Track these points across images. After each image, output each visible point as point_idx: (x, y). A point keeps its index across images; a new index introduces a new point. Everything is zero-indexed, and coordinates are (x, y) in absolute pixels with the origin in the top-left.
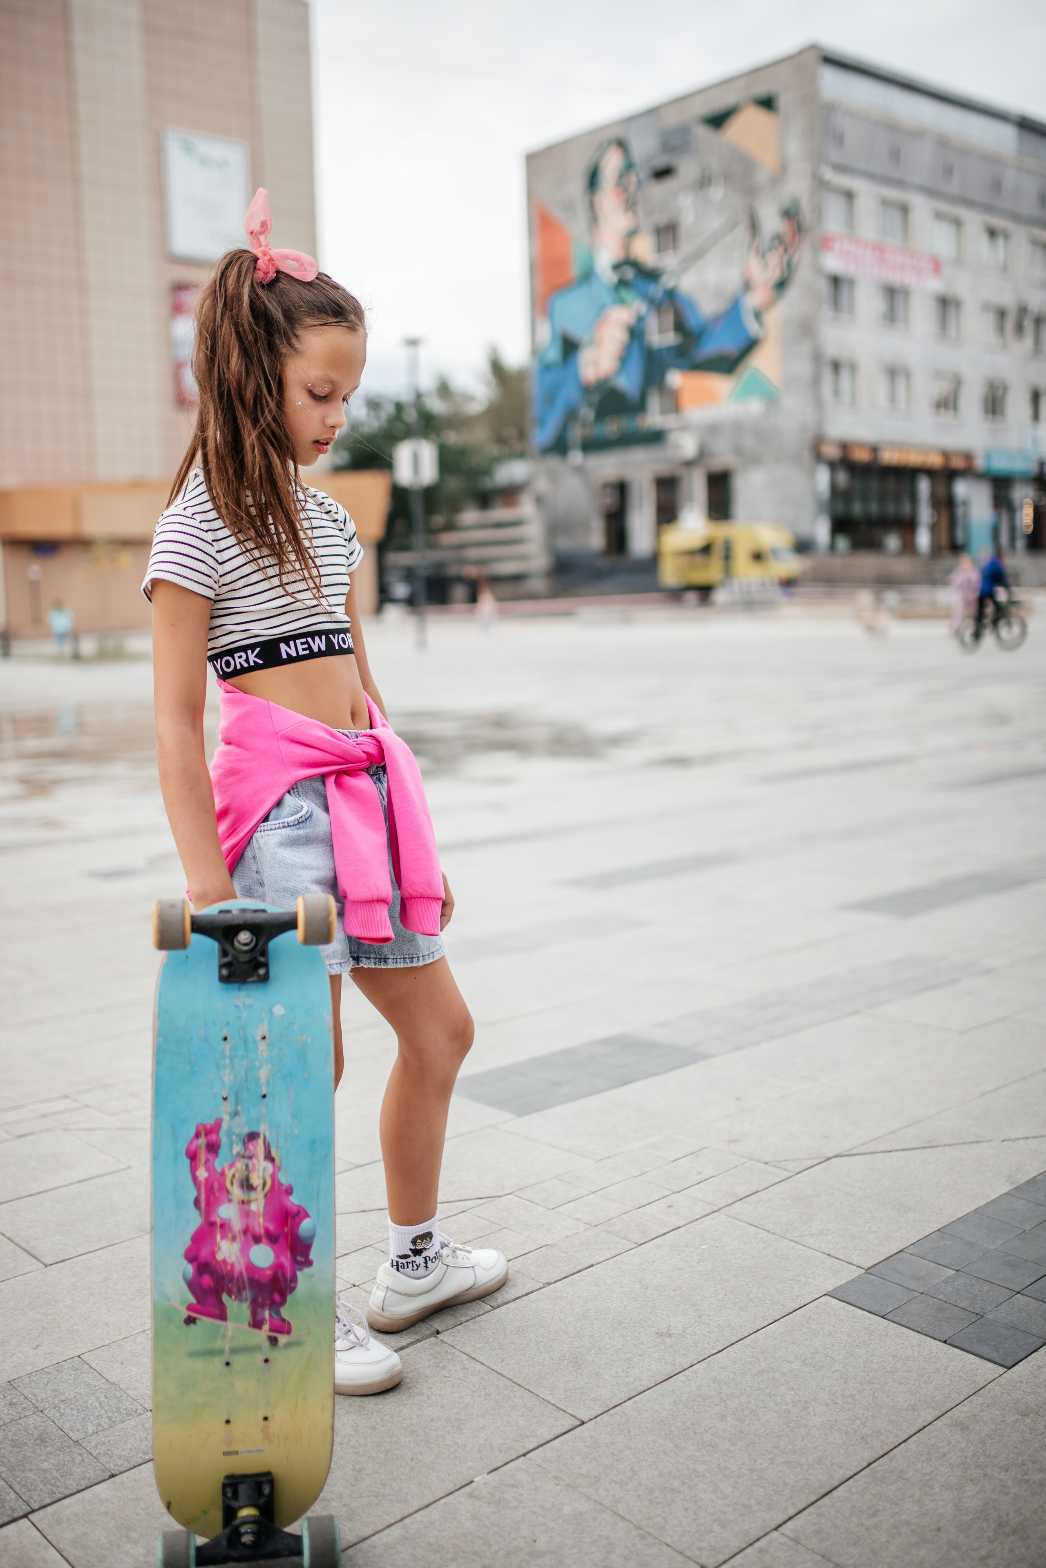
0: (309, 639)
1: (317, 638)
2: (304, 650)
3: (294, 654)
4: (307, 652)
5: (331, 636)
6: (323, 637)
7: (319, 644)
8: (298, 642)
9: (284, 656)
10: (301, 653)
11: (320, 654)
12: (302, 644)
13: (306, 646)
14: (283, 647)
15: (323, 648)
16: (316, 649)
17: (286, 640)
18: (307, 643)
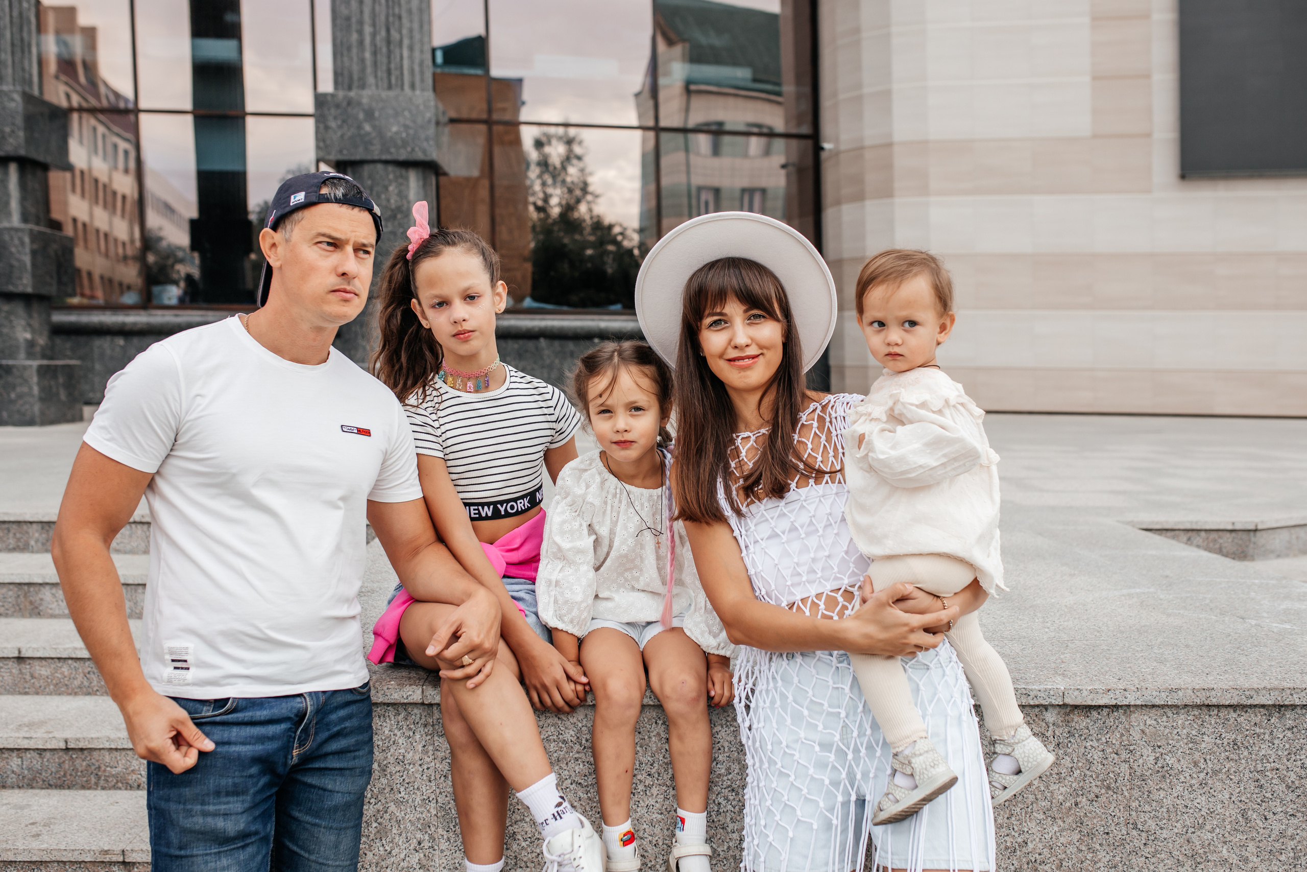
0: (480, 508)
1: (486, 508)
2: (475, 514)
4: (477, 516)
5: (499, 506)
6: (492, 507)
8: (472, 508)
11: (487, 518)
12: (474, 510)
13: (477, 512)
15: (490, 514)
16: (484, 515)
18: (478, 509)
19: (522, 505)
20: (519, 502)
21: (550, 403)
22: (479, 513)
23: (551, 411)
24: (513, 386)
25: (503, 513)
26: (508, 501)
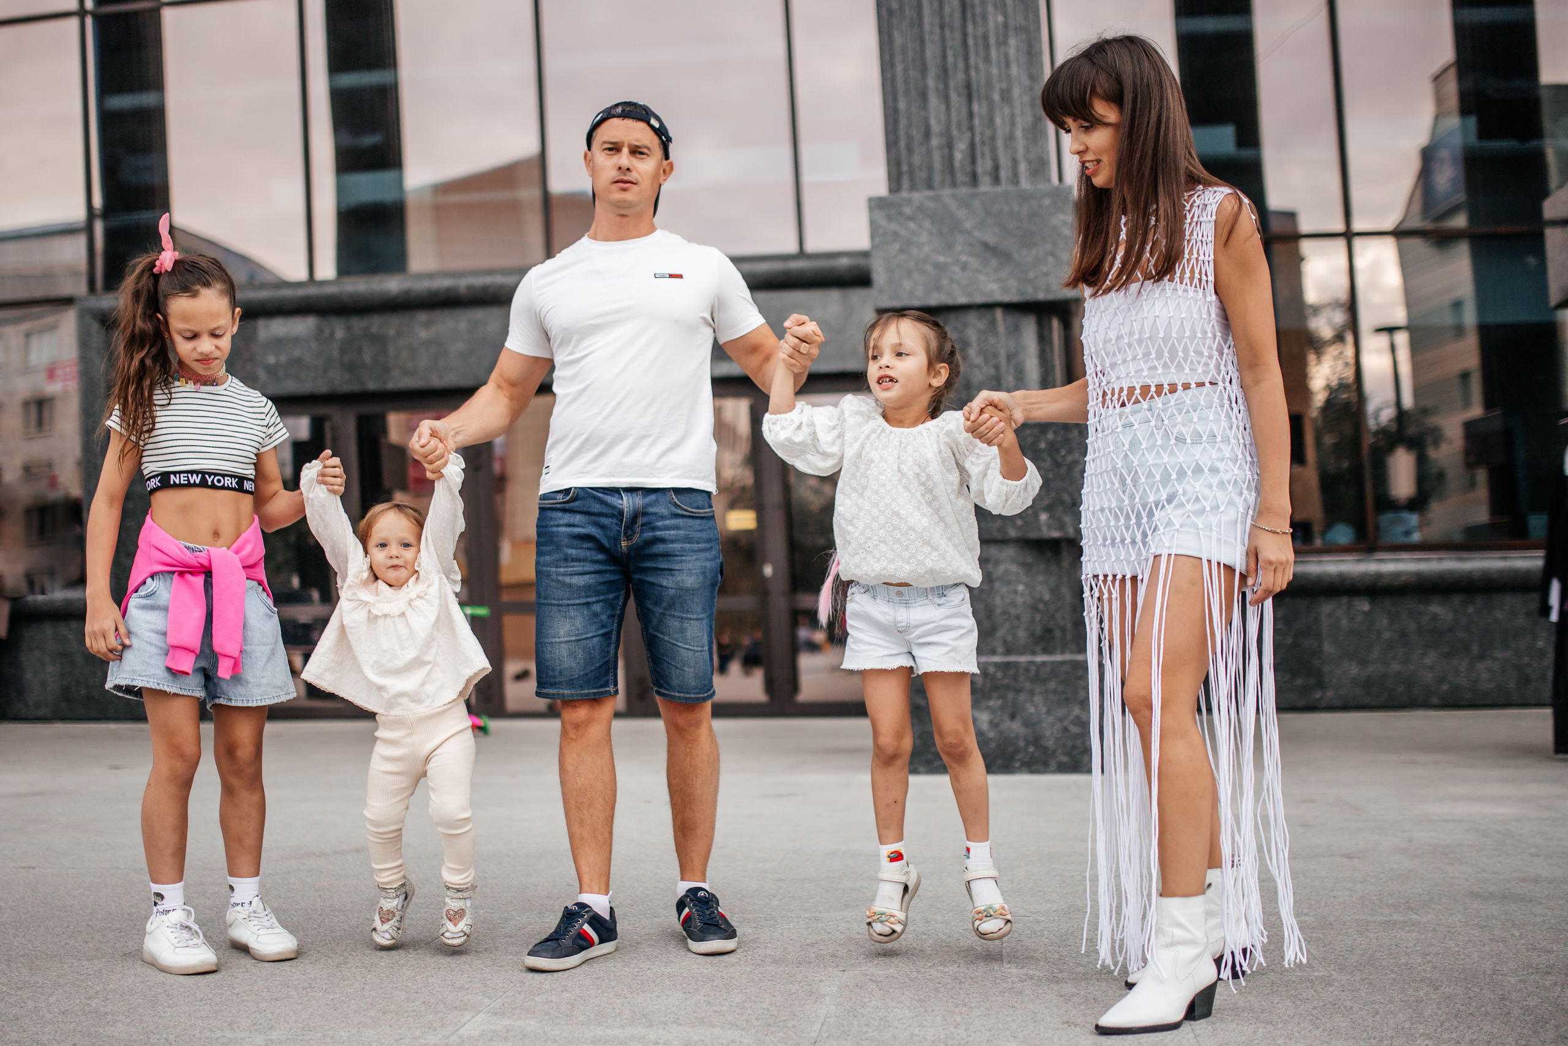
0: (190, 475)
1: (195, 476)
2: (185, 481)
3: (178, 482)
4: (187, 483)
5: (207, 476)
6: (200, 476)
7: (197, 479)
8: (182, 475)
9: (172, 483)
10: (182, 482)
11: (195, 485)
12: (184, 478)
13: (186, 479)
14: (172, 477)
15: (198, 482)
16: (192, 482)
17: (175, 473)
18: (187, 477)
19: (229, 482)
20: (226, 478)
21: (262, 410)
22: (188, 480)
23: (263, 416)
24: (230, 389)
25: (210, 483)
26: (216, 475)
